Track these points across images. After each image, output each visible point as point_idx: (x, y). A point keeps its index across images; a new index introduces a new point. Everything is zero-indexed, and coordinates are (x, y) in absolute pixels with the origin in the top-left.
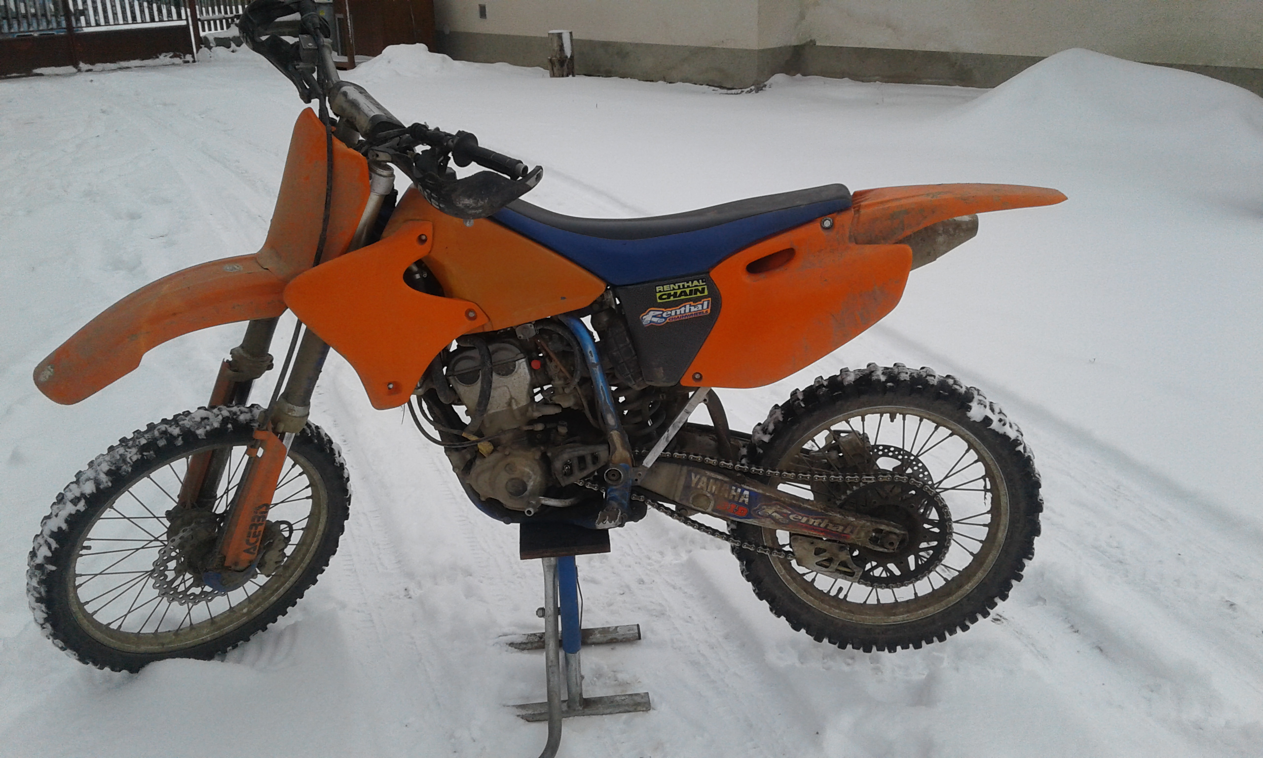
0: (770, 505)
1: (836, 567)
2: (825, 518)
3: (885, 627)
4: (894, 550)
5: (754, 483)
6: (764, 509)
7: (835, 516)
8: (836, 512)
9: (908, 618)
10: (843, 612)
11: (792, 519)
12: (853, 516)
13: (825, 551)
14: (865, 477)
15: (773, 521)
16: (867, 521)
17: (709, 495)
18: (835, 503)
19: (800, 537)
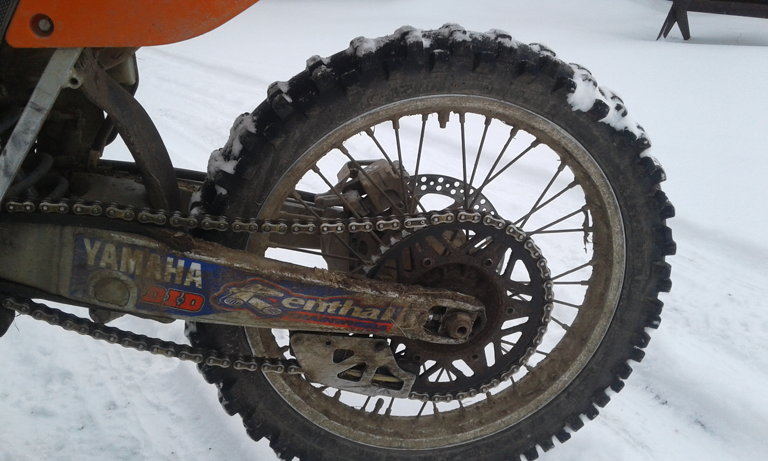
0: (244, 285)
1: (371, 377)
2: (346, 299)
3: (449, 452)
4: (465, 338)
5: (210, 248)
6: (234, 293)
7: (364, 293)
8: (364, 286)
9: (483, 433)
10: (387, 438)
11: (288, 306)
12: (395, 290)
13: (350, 353)
14: (409, 220)
15: (252, 314)
16: (420, 295)
17: (124, 278)
18: (362, 272)
19: (306, 336)
